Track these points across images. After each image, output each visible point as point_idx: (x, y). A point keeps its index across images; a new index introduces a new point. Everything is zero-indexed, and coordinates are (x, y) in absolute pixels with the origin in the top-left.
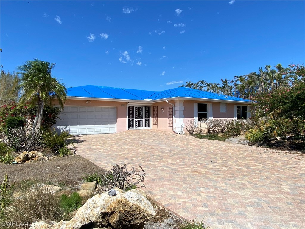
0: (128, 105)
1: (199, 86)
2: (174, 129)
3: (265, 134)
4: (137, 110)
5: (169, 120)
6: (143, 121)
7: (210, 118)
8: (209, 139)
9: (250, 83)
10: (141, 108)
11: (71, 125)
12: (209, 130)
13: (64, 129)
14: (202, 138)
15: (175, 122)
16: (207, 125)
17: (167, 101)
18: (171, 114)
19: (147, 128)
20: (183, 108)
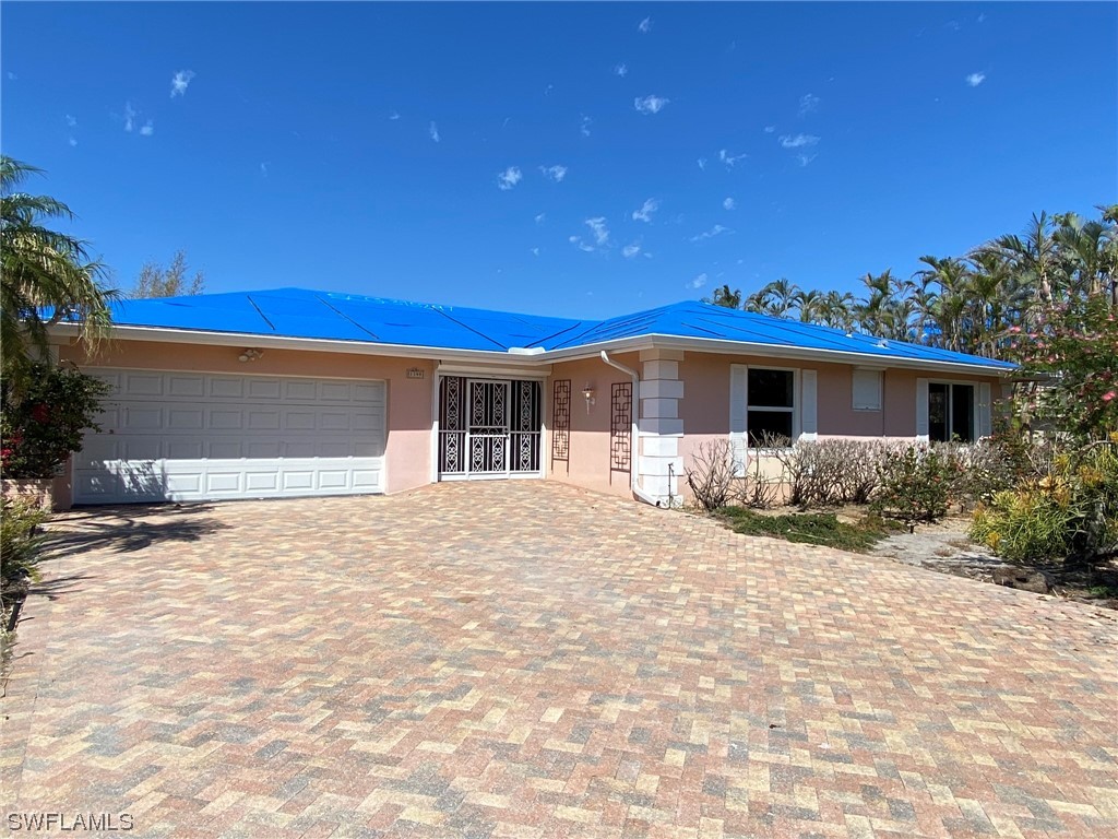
0: (437, 375)
1: (769, 305)
2: (634, 483)
3: (1079, 520)
4: (480, 393)
5: (615, 439)
6: (508, 442)
7: (805, 437)
8: (790, 540)
9: (986, 288)
10: (499, 386)
11: (169, 458)
12: (797, 490)
13: (136, 472)
14: (759, 535)
15: (641, 451)
16: (786, 469)
17: (603, 354)
18: (626, 413)
19: (524, 475)
20: (679, 390)
